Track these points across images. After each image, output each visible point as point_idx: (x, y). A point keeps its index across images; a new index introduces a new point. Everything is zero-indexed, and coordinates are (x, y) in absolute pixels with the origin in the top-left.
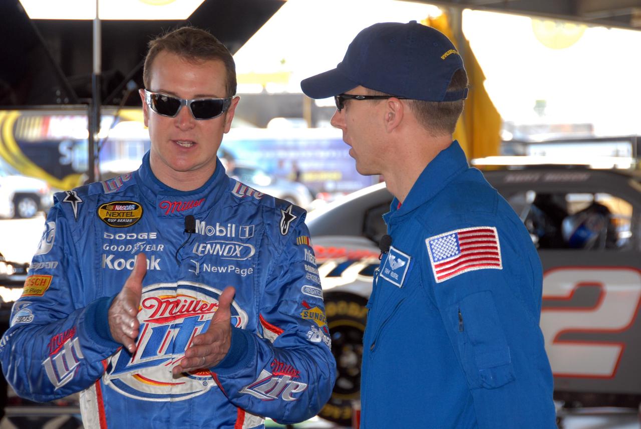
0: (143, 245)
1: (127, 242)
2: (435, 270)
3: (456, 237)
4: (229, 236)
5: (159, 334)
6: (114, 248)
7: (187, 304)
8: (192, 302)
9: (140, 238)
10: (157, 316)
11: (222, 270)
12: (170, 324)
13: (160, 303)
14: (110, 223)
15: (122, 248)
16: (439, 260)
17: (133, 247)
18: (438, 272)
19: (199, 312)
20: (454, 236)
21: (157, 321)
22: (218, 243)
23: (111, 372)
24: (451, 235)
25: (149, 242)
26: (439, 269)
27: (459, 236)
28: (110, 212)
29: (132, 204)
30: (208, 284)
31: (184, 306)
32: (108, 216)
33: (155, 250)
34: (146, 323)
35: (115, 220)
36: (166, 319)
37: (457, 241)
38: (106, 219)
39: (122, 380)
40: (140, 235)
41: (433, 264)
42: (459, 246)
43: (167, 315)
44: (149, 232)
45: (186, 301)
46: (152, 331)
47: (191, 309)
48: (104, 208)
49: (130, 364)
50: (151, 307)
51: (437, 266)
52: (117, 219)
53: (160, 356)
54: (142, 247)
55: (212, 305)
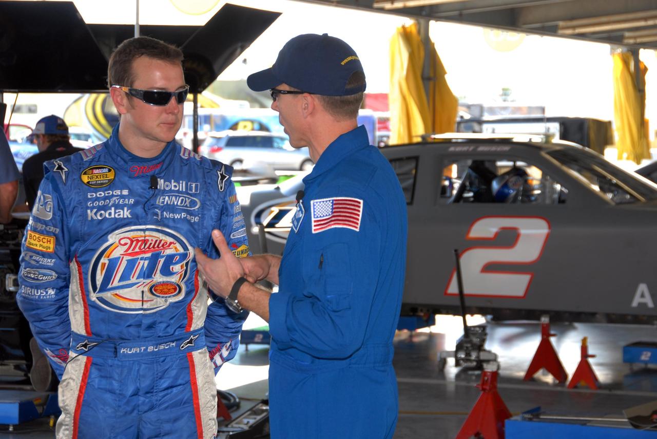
0: (118, 199)
1: (105, 198)
2: (313, 224)
3: (332, 203)
4: (181, 190)
5: (131, 264)
6: (96, 204)
7: (153, 243)
8: (156, 241)
9: (114, 194)
10: (130, 251)
11: (177, 216)
12: (140, 256)
13: (132, 242)
14: (91, 185)
15: (102, 203)
16: (317, 217)
17: (110, 202)
18: (315, 226)
19: (162, 248)
20: (331, 201)
21: (130, 254)
22: (174, 195)
23: (97, 292)
24: (329, 201)
25: (122, 197)
26: (316, 224)
27: (334, 202)
28: (90, 176)
29: (105, 168)
30: (168, 227)
31: (151, 244)
32: (90, 180)
33: (127, 203)
34: (122, 256)
35: (95, 182)
36: (137, 253)
37: (332, 206)
38: (88, 182)
39: (104, 298)
40: (115, 191)
41: (313, 219)
42: (333, 209)
43: (137, 250)
44: (121, 189)
45: (152, 240)
46: (126, 262)
47: (156, 246)
48: (85, 174)
49: (110, 286)
50: (126, 244)
51: (315, 221)
52: (97, 181)
53: (133, 280)
54: (117, 201)
55: (171, 243)
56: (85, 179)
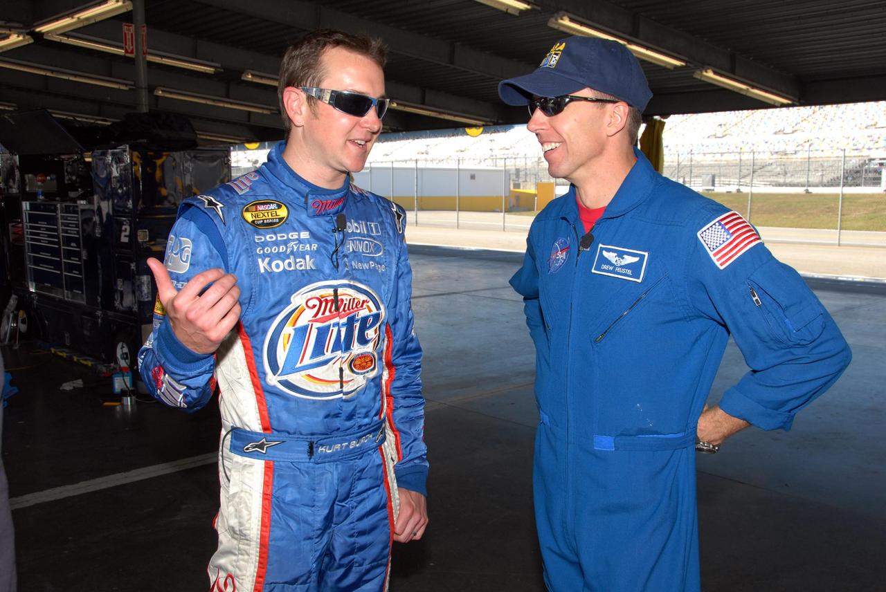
0: (296, 244)
1: (276, 243)
2: (714, 259)
3: (720, 224)
4: (362, 232)
5: (323, 333)
6: (267, 250)
9: (290, 237)
11: (366, 266)
12: (332, 322)
13: (321, 303)
14: (258, 225)
15: (275, 250)
17: (287, 247)
18: (719, 260)
19: (356, 309)
20: (717, 224)
21: (320, 321)
23: (278, 373)
25: (300, 241)
26: (718, 257)
28: (253, 213)
29: (273, 203)
30: (360, 282)
32: (254, 218)
33: (309, 249)
34: (310, 323)
35: (262, 221)
36: (328, 318)
37: (723, 228)
38: (253, 222)
39: (290, 381)
40: (291, 234)
41: (711, 254)
43: (327, 313)
44: (299, 232)
45: (346, 299)
46: (316, 331)
47: (346, 309)
48: (247, 210)
49: (298, 365)
50: (314, 306)
51: (715, 255)
52: (263, 220)
53: (328, 355)
54: (295, 248)
55: (364, 302)
56: (249, 217)
